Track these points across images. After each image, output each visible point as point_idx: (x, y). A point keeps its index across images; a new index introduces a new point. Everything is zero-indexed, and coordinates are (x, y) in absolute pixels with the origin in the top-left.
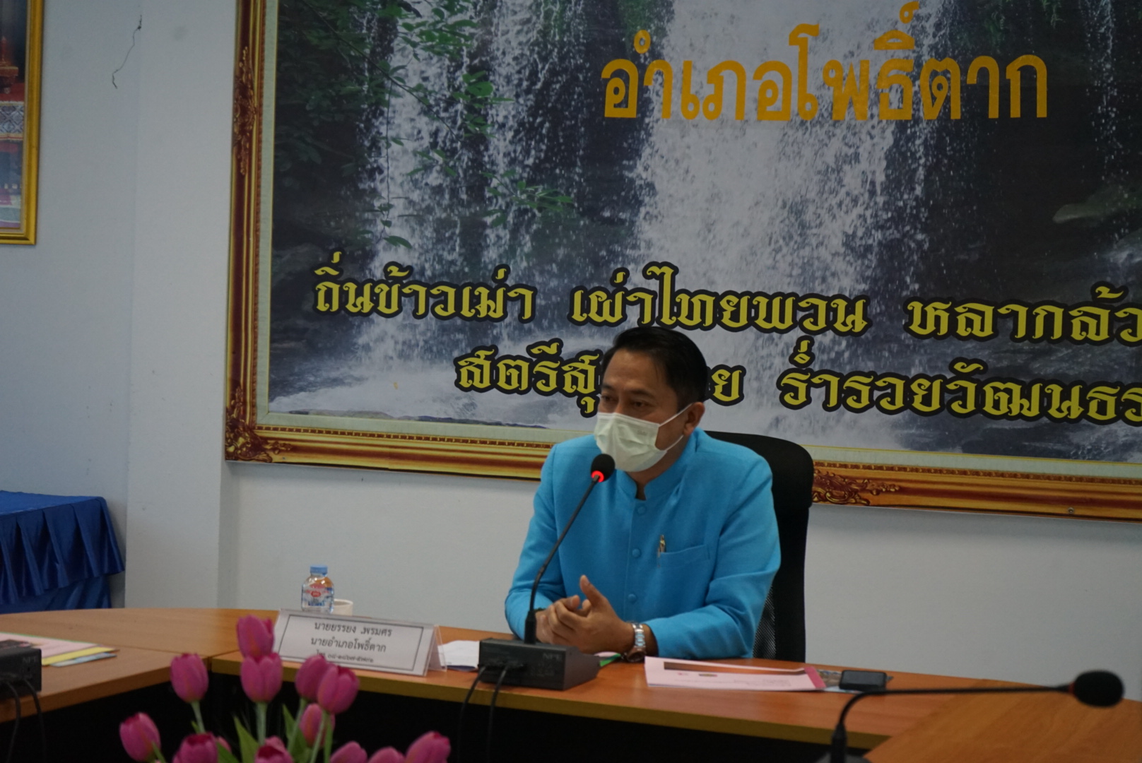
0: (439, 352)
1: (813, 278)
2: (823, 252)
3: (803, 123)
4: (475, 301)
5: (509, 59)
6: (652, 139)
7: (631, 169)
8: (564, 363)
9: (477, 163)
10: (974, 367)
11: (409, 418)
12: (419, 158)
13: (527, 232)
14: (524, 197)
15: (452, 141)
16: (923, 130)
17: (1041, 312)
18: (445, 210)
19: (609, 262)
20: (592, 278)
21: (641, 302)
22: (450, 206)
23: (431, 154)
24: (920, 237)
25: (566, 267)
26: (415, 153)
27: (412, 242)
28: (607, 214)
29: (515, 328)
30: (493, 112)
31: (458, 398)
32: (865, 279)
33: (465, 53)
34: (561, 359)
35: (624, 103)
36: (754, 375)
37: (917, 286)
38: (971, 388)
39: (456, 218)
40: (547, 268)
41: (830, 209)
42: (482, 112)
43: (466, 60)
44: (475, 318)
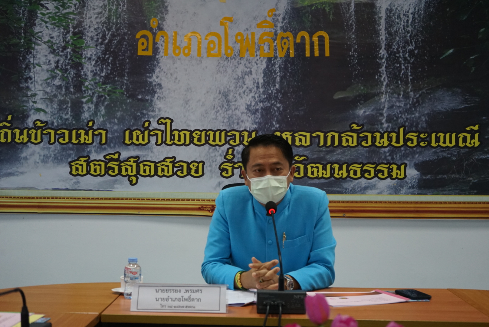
0: (61, 159)
1: (233, 123)
2: (237, 112)
3: (227, 58)
4: (78, 136)
5: (92, 29)
6: (160, 65)
7: (150, 77)
8: (121, 162)
9: (78, 75)
10: (303, 158)
11: (47, 189)
12: (50, 73)
13: (103, 105)
14: (101, 90)
15: (66, 65)
16: (279, 62)
17: (329, 135)
18: (63, 96)
19: (141, 117)
20: (134, 125)
21: (157, 135)
22: (66, 94)
23: (55, 71)
24: (278, 105)
25: (121, 120)
26: (48, 71)
27: (47, 110)
28: (140, 97)
29: (98, 148)
30: (85, 52)
31: (71, 180)
32: (256, 123)
33: (71, 26)
34: (120, 161)
35: (147, 49)
36: (209, 164)
37: (278, 126)
38: (302, 167)
39: (68, 100)
40: (112, 121)
41: (240, 94)
42: (80, 53)
43: (72, 30)
44: (78, 143)
